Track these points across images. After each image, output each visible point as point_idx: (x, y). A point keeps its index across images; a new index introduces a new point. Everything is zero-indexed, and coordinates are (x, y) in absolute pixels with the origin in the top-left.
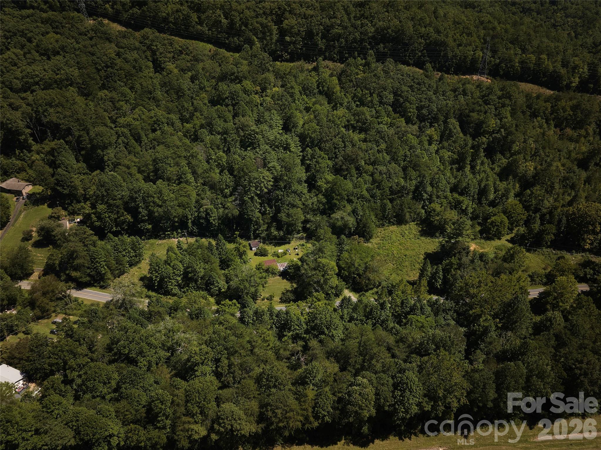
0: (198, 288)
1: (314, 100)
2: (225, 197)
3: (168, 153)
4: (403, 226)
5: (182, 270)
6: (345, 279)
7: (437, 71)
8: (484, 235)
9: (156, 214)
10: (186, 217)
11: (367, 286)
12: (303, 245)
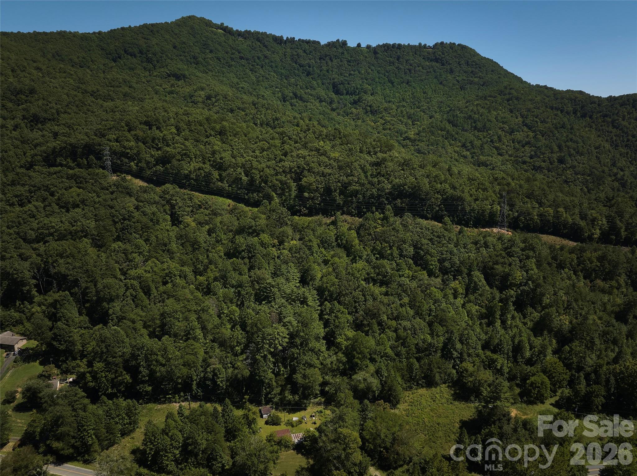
0: (198, 465)
1: (332, 253)
2: (236, 355)
3: (178, 307)
4: (434, 389)
5: (181, 441)
6: (370, 453)
7: (456, 224)
8: (525, 398)
9: (158, 374)
10: (191, 377)
11: (396, 463)
12: (321, 412)
